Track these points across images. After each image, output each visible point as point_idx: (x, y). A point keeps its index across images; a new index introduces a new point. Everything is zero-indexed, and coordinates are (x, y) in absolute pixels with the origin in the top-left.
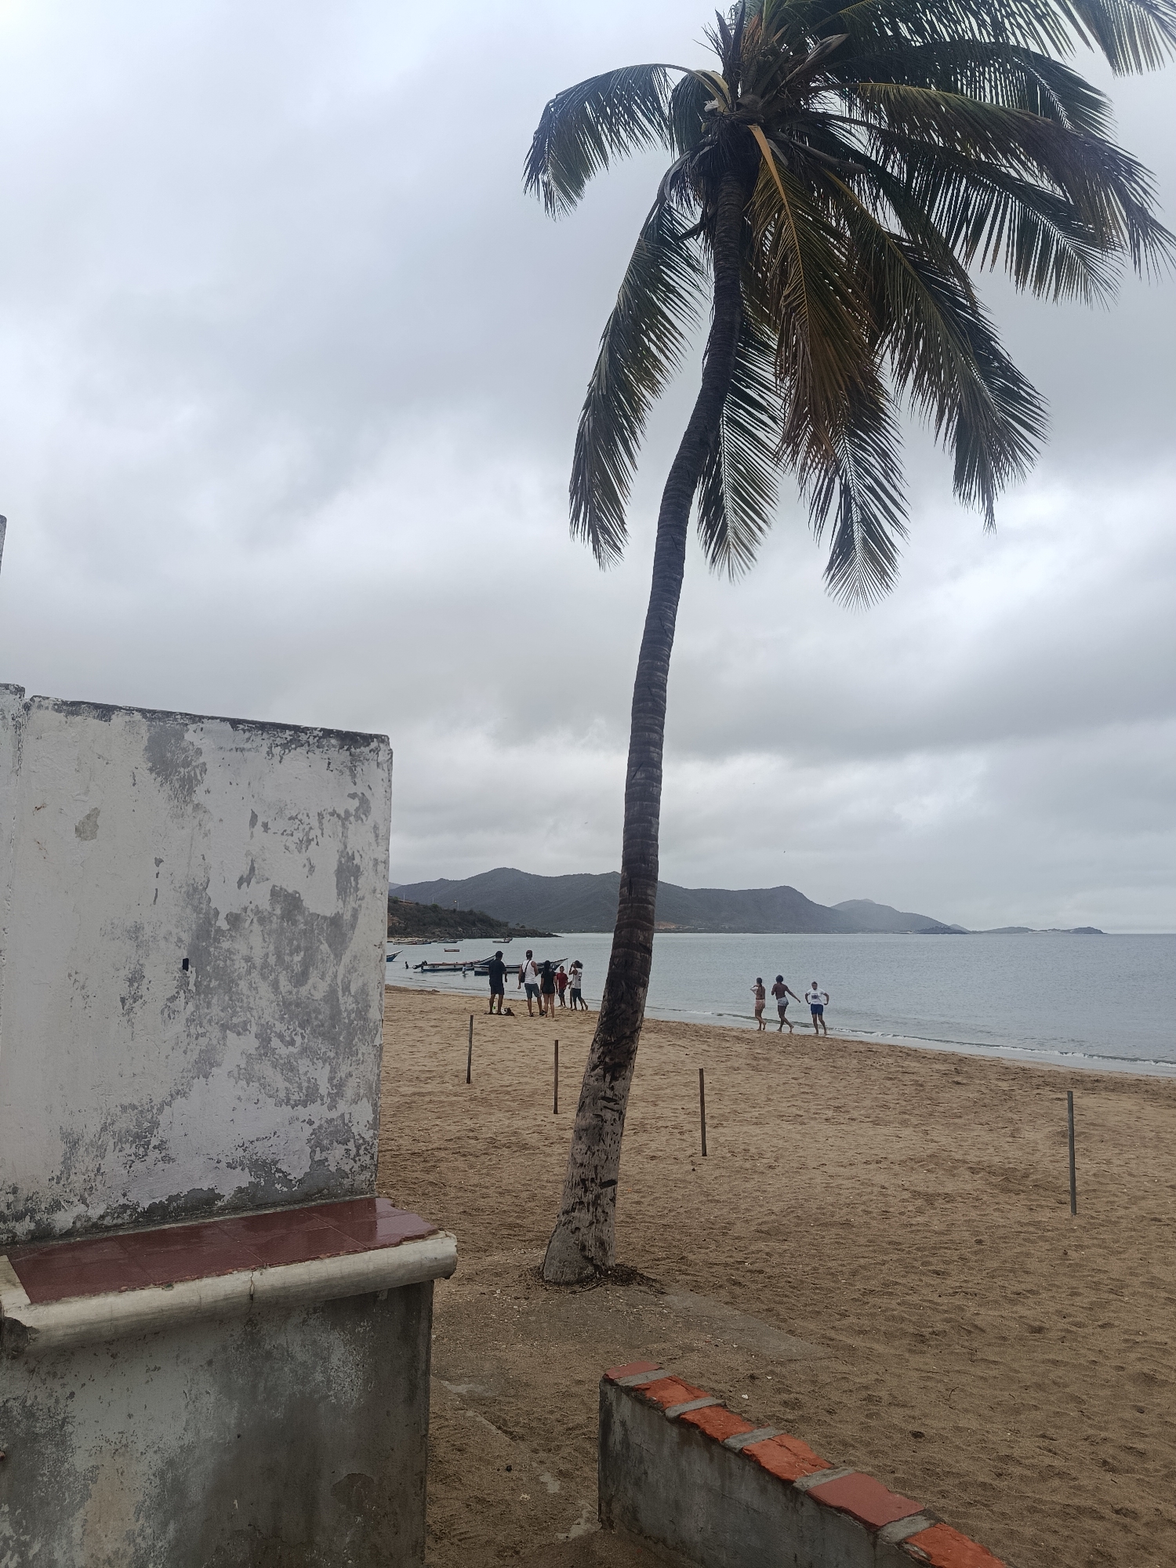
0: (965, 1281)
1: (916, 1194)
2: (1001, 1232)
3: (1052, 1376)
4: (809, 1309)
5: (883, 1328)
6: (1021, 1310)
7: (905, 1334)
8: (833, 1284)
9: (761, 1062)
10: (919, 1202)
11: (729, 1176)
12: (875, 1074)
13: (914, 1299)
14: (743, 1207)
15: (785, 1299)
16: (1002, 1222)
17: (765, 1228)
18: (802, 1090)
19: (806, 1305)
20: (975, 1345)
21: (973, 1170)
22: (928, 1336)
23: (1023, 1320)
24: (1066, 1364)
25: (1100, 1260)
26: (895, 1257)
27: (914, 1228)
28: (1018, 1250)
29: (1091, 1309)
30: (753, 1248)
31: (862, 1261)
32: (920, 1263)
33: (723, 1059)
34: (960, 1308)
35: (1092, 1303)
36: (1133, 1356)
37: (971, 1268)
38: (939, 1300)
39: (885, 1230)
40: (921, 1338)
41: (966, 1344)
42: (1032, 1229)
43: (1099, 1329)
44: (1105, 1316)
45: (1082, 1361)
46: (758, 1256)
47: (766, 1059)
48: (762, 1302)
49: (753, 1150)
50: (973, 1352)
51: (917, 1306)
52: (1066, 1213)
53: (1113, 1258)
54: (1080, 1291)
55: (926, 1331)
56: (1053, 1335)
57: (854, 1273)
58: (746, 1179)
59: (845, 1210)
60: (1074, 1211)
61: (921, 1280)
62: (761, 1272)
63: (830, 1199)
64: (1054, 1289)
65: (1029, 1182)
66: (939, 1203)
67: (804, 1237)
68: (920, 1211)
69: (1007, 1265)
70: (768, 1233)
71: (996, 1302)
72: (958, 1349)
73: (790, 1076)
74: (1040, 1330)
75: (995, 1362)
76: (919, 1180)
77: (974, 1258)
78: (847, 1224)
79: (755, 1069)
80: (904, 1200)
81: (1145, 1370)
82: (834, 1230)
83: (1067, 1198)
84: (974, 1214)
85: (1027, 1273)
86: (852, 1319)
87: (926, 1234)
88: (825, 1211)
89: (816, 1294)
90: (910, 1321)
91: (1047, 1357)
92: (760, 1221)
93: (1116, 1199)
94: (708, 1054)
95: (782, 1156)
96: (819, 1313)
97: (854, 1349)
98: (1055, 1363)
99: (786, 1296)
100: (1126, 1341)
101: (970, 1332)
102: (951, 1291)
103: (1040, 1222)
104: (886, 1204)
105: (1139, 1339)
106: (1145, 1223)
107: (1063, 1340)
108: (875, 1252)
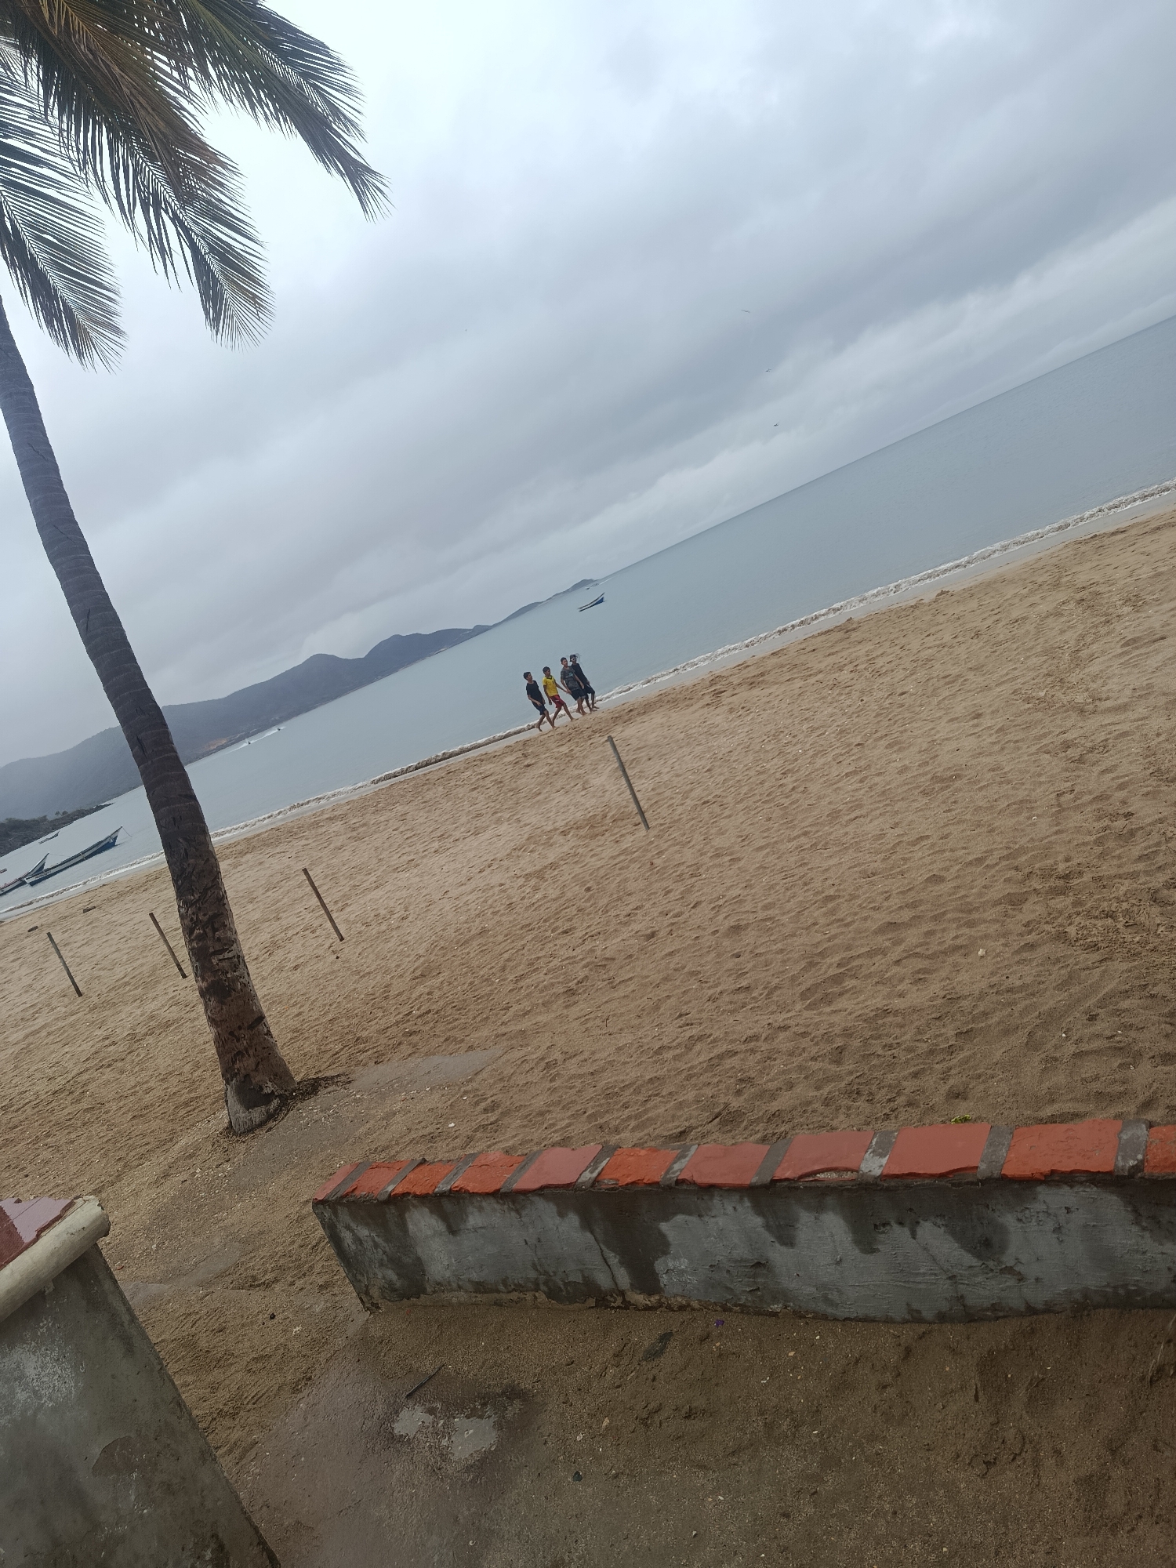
0: (589, 927)
1: (528, 877)
2: (602, 872)
3: (672, 966)
4: (478, 1019)
5: (540, 1001)
6: (635, 927)
7: (558, 996)
8: (489, 988)
9: (361, 830)
10: (533, 882)
11: (371, 946)
12: (461, 791)
13: (556, 962)
14: (393, 965)
15: (456, 1023)
16: (599, 864)
17: (418, 973)
18: (405, 837)
19: (474, 1018)
20: (611, 974)
21: (564, 833)
22: (575, 988)
23: (639, 933)
24: (678, 951)
25: (678, 856)
26: (529, 938)
27: (536, 906)
28: (618, 879)
29: (682, 898)
30: (414, 996)
31: (506, 956)
32: (550, 932)
33: (325, 845)
34: (592, 951)
35: (682, 893)
36: (721, 917)
37: (589, 914)
38: (574, 953)
39: (515, 920)
40: (571, 992)
41: (605, 977)
42: (622, 858)
43: (693, 910)
44: (693, 898)
45: (690, 942)
46: (421, 1000)
47: (364, 825)
48: (439, 1036)
49: (383, 912)
50: (611, 980)
51: (560, 968)
52: (642, 831)
53: (685, 849)
54: (671, 888)
55: (572, 985)
56: (663, 933)
57: (503, 969)
58: (387, 941)
59: (478, 920)
60: (648, 827)
61: (556, 945)
62: (430, 1011)
63: (463, 918)
64: (653, 896)
65: (608, 821)
66: (548, 874)
67: (453, 962)
68: (536, 889)
69: (615, 896)
70: (422, 976)
71: (616, 930)
72: (601, 984)
73: (390, 830)
74: (653, 935)
75: (631, 979)
76: (527, 863)
77: (589, 904)
78: (483, 932)
79: (358, 839)
80: (521, 887)
81: (732, 924)
82: (475, 943)
83: (638, 819)
84: (577, 869)
85: (630, 895)
86: (516, 1007)
87: (547, 905)
88: (461, 931)
89: (478, 1004)
90: (559, 983)
91: (664, 953)
92: (412, 969)
93: (674, 801)
94: (309, 847)
95: (410, 904)
96: (487, 1018)
97: (524, 1031)
98: (671, 954)
99: (456, 1020)
100: (714, 908)
101: (605, 966)
102: (581, 941)
103: (626, 849)
104: (509, 898)
105: (721, 902)
106: (698, 809)
107: (671, 933)
108: (513, 942)
